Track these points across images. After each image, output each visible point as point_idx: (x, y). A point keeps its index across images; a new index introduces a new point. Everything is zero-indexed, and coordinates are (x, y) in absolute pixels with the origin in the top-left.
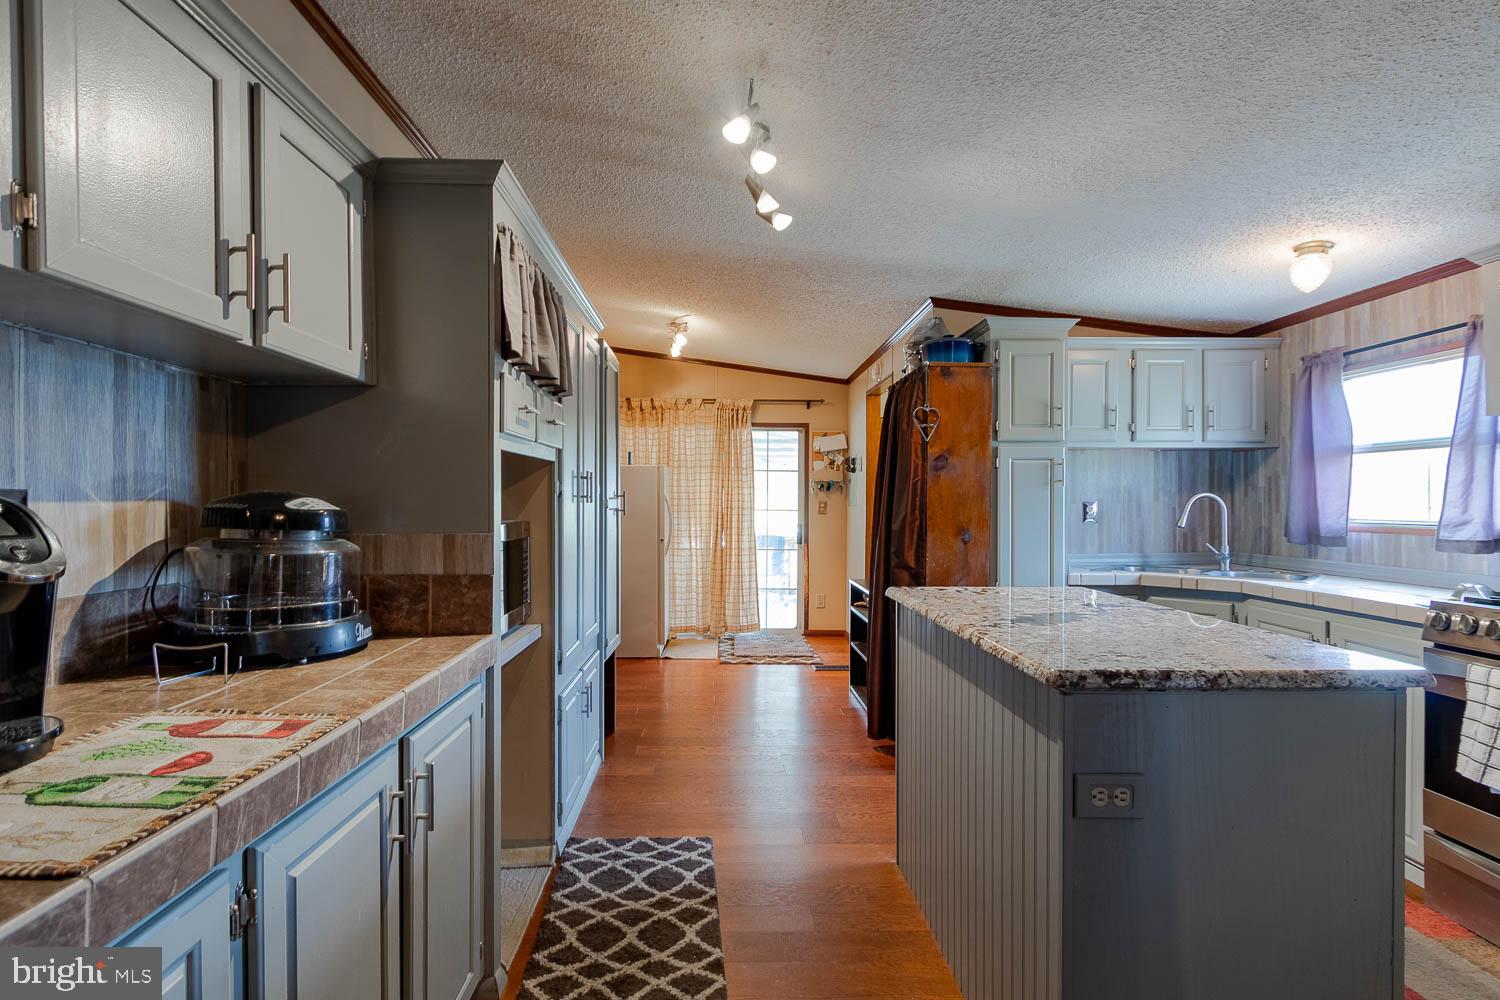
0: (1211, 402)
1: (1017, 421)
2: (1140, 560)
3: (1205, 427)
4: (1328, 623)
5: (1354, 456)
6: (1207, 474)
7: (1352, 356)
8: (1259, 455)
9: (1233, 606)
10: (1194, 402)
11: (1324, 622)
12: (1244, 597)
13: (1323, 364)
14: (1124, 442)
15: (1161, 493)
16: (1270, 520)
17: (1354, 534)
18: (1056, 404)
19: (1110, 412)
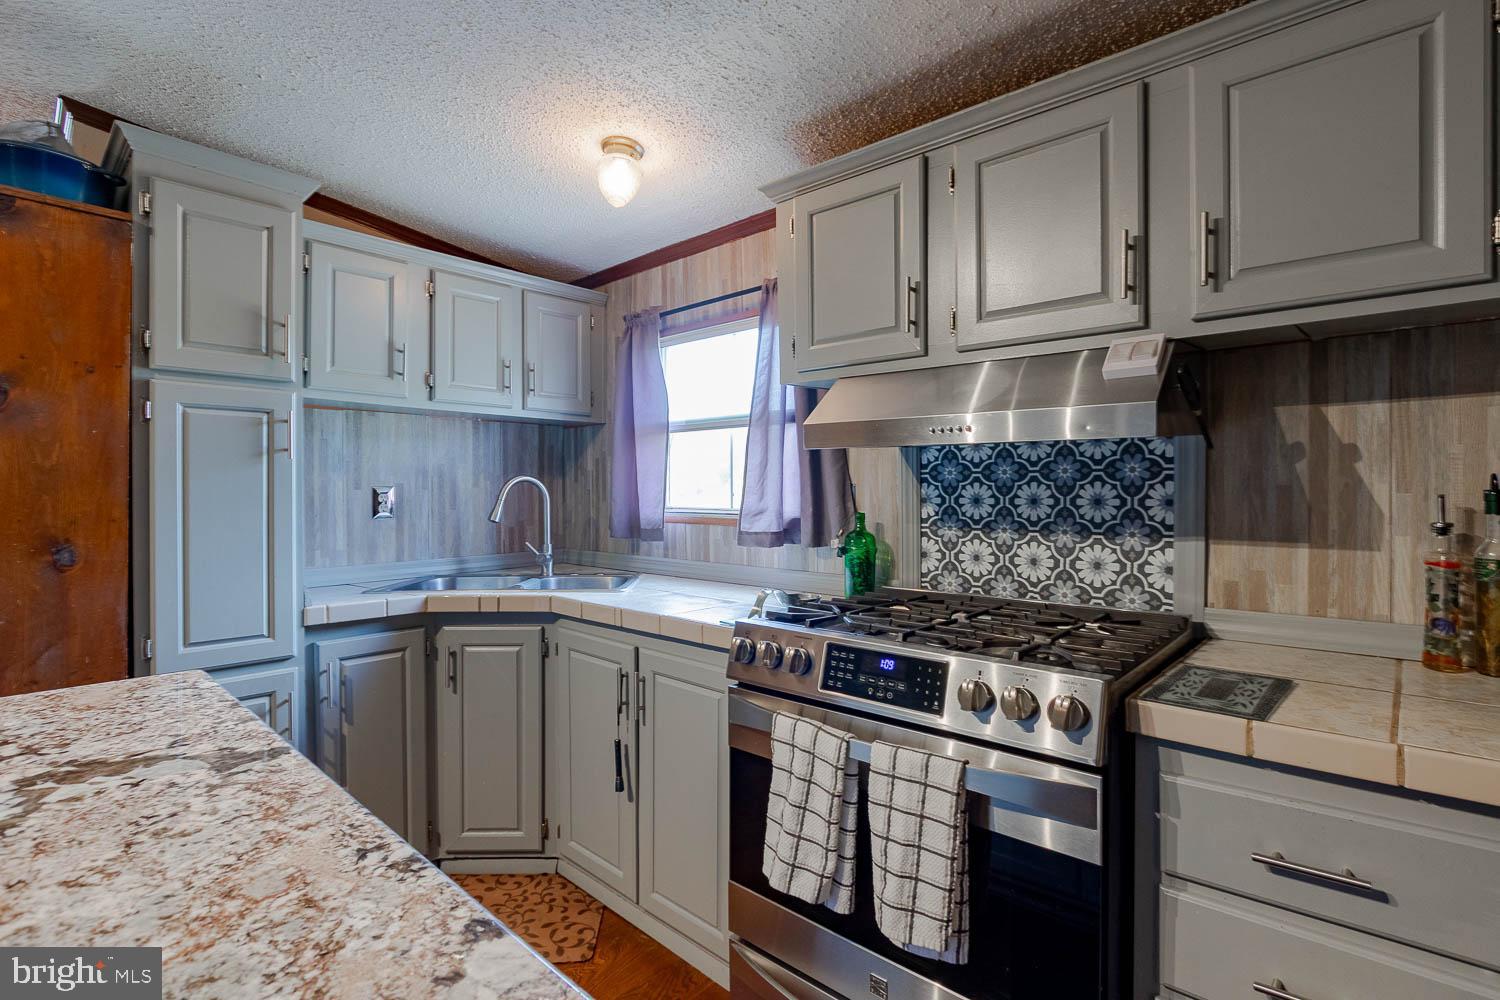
0: (532, 359)
1: (193, 336)
2: (454, 567)
3: (526, 390)
4: (637, 650)
5: (671, 435)
6: (536, 454)
7: (669, 317)
8: (588, 431)
9: (543, 630)
10: (514, 358)
11: (632, 648)
12: (553, 618)
13: (643, 326)
14: (421, 402)
15: (482, 477)
16: (598, 510)
17: (670, 525)
18: (278, 317)
19: (396, 353)
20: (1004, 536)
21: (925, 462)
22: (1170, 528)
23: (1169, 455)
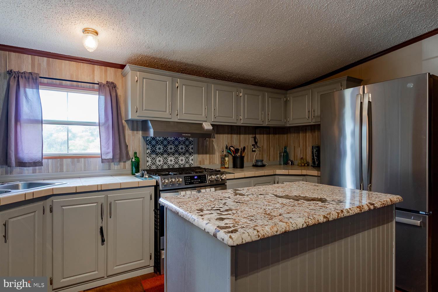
20: (165, 156)
21: (148, 140)
22: (192, 153)
23: (192, 140)
